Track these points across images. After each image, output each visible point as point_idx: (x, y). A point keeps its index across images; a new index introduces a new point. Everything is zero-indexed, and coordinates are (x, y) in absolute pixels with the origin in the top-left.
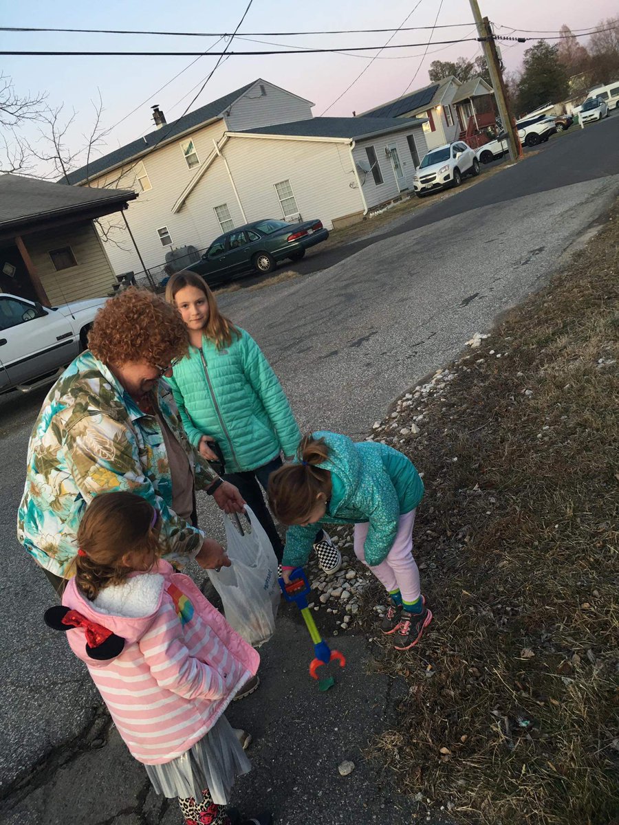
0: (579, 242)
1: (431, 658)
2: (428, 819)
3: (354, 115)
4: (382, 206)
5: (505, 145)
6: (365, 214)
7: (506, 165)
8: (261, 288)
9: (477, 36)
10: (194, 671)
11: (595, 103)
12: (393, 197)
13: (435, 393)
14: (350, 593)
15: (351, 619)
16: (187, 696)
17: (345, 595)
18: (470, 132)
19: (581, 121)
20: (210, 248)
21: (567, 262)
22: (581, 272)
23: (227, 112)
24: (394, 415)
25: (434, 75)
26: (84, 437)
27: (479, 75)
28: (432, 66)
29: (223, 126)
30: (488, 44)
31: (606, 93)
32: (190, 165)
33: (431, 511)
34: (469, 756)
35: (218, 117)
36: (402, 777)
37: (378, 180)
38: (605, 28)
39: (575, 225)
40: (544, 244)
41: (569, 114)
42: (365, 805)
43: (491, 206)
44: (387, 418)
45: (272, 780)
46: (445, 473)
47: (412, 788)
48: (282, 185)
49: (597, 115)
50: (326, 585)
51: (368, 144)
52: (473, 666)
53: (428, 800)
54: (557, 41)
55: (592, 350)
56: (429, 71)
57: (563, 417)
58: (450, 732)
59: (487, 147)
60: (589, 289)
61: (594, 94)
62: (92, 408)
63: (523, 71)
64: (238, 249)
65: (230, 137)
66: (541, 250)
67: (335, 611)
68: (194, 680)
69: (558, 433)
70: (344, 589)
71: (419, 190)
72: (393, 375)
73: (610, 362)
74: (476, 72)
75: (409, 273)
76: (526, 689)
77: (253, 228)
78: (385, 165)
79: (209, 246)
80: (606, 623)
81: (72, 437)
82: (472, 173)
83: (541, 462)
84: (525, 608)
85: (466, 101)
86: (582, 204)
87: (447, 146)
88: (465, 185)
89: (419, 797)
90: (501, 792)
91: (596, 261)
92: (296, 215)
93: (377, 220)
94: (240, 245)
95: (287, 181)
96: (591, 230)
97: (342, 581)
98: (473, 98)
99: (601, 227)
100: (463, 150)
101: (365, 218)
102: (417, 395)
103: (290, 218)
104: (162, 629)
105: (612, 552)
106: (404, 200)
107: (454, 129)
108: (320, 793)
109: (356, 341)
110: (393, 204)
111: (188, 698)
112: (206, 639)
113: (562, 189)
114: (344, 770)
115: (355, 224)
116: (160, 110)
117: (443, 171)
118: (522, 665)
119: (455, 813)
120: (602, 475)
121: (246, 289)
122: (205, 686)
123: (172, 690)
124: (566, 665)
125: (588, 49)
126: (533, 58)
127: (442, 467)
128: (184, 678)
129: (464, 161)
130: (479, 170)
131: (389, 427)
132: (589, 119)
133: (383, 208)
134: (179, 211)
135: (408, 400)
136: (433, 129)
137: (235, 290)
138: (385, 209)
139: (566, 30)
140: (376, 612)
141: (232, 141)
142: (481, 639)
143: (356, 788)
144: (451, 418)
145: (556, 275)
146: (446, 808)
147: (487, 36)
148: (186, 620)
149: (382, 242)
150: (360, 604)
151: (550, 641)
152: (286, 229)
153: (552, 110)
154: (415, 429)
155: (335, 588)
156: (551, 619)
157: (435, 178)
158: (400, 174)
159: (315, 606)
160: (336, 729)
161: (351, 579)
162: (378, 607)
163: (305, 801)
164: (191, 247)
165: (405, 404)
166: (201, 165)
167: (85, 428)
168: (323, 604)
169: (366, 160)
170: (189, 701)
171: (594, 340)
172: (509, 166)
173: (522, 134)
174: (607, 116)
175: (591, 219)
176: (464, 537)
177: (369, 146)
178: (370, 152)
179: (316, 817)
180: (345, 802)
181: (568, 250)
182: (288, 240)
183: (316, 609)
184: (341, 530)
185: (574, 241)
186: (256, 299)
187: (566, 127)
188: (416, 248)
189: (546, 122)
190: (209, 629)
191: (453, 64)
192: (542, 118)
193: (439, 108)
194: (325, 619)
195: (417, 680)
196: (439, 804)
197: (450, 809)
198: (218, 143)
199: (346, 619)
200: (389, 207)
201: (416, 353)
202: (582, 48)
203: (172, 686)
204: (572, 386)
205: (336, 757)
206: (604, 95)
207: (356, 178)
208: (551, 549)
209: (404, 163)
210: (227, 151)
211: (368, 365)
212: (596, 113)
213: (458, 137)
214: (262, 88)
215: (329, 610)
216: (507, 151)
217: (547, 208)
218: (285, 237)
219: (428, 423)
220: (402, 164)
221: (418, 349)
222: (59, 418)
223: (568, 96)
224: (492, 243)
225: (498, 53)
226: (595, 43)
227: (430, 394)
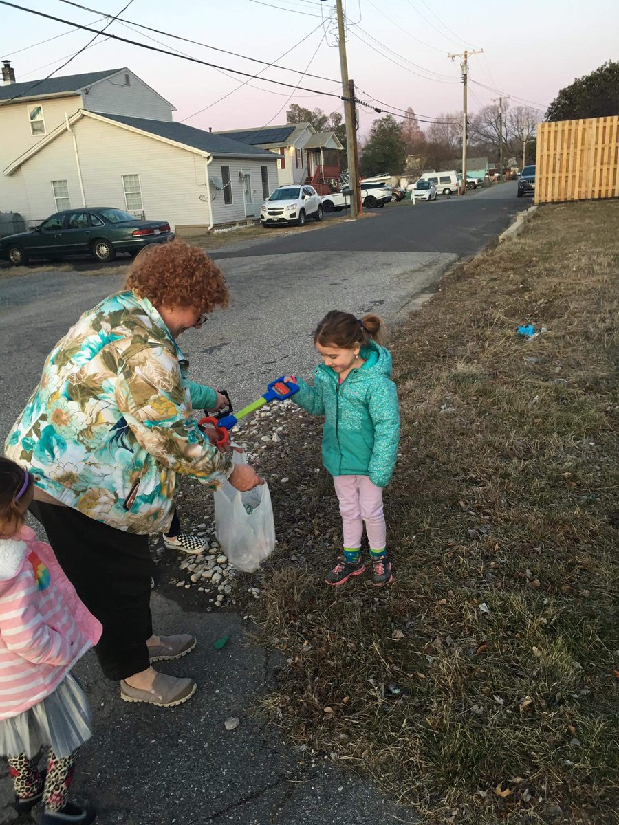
0: (414, 304)
1: (307, 635)
2: (313, 766)
3: (210, 131)
4: (228, 225)
5: (348, 200)
6: (209, 228)
7: (345, 219)
8: (97, 275)
9: (342, 95)
10: (47, 637)
11: (426, 185)
12: (239, 220)
13: (293, 409)
14: (222, 575)
15: (224, 598)
16: (34, 661)
17: (217, 577)
18: (316, 179)
19: (413, 197)
20: (46, 221)
21: (405, 318)
22: (419, 329)
23: (86, 89)
24: (253, 422)
25: (291, 117)
26: (144, 367)
27: (331, 130)
28: (290, 108)
29: (78, 103)
30: (349, 105)
31: (437, 178)
32: (34, 130)
33: (298, 511)
34: (349, 715)
35: (76, 92)
36: (285, 732)
37: (228, 199)
38: (444, 121)
39: (410, 287)
40: (383, 297)
41: (402, 188)
42: (252, 755)
43: (335, 252)
44: (246, 424)
45: (156, 734)
46: (309, 481)
47: (296, 741)
48: (130, 179)
49: (427, 196)
50: (197, 566)
51: (225, 164)
52: (351, 642)
53: (313, 751)
54: (402, 120)
55: (436, 397)
56: (287, 112)
57: (414, 449)
58: (332, 694)
59: (329, 197)
60: (427, 346)
61: (426, 176)
62: (151, 340)
63: (369, 138)
64: (77, 230)
65: (84, 115)
66: (381, 302)
67: (207, 591)
68: (45, 647)
69: (411, 462)
70: (216, 571)
71: (265, 220)
72: (248, 386)
73: (451, 410)
74: (329, 126)
75: (258, 295)
76: (398, 664)
77: (98, 213)
78: (237, 189)
79: (46, 219)
80: (461, 616)
81: (130, 367)
82: (315, 218)
83: (397, 483)
84: (391, 601)
85: (317, 150)
86: (415, 271)
87: (298, 187)
88: (308, 227)
89: (304, 748)
90: (381, 743)
91: (431, 323)
92: (139, 211)
93: (223, 238)
94: (80, 226)
95: (137, 175)
96: (424, 295)
97: (213, 564)
98: (325, 149)
99: (432, 295)
100: (311, 195)
101: (209, 233)
102: (275, 408)
103: (133, 213)
104: (20, 594)
105: (461, 562)
106: (249, 225)
107: (302, 173)
108: (206, 745)
109: (207, 348)
110: (237, 226)
111: (35, 663)
112: (58, 608)
113: (397, 253)
114: (230, 725)
115: (198, 236)
116: (11, 66)
117: (290, 208)
118: (393, 644)
119: (339, 761)
120: (448, 501)
121: (79, 272)
122: (54, 652)
123: (20, 654)
124: (429, 646)
125: (426, 135)
126: (380, 128)
127: (305, 476)
128: (36, 644)
129: (311, 204)
130: (323, 217)
131: (249, 433)
132: (420, 197)
133: (228, 228)
134: (12, 174)
135: (266, 411)
136: (283, 166)
137: (66, 271)
138: (230, 229)
139: (410, 112)
140: (251, 593)
141: (85, 121)
142: (356, 621)
143: (241, 740)
144: (311, 434)
145: (396, 328)
146: (329, 757)
147: (350, 99)
148: (42, 587)
149: (228, 260)
150: (234, 586)
151: (413, 627)
152: (130, 223)
153: (390, 180)
154: (275, 438)
155: (205, 570)
156: (414, 611)
157: (281, 213)
158: (249, 200)
159: (185, 584)
160: (217, 691)
161: (221, 564)
162: (254, 590)
163: (191, 751)
164: (17, 215)
165: (263, 414)
166: (46, 134)
167: (145, 359)
168: (194, 583)
169: (220, 177)
170: (34, 665)
171: (438, 388)
172: (349, 220)
173: (364, 194)
174: (435, 199)
175: (423, 286)
176: (331, 537)
177: (225, 165)
178: (225, 171)
179: (204, 764)
180: (232, 752)
181: (405, 308)
182: (133, 234)
183: (187, 587)
184: (208, 519)
185: (410, 301)
186: (91, 285)
187: (399, 199)
188: (263, 273)
189: (385, 190)
190: (61, 598)
191: (310, 112)
192: (382, 185)
193: (292, 149)
194: (196, 596)
195: (296, 652)
196: (321, 754)
197: (333, 758)
198: (70, 118)
199: (220, 598)
200: (234, 228)
201: (270, 370)
202: (421, 133)
203: (22, 651)
204: (420, 424)
205: (220, 715)
206: (435, 180)
207: (207, 192)
208: (411, 554)
209: (255, 191)
210: (77, 127)
211: (222, 372)
212: (426, 194)
213: (304, 181)
214: (127, 77)
215: (200, 589)
216: (349, 206)
217: (385, 266)
218: (131, 231)
219: (288, 435)
220: (252, 192)
221: (271, 367)
222: (113, 348)
223: (403, 172)
224: (336, 286)
225: (357, 116)
226: (433, 131)
227: (288, 410)
